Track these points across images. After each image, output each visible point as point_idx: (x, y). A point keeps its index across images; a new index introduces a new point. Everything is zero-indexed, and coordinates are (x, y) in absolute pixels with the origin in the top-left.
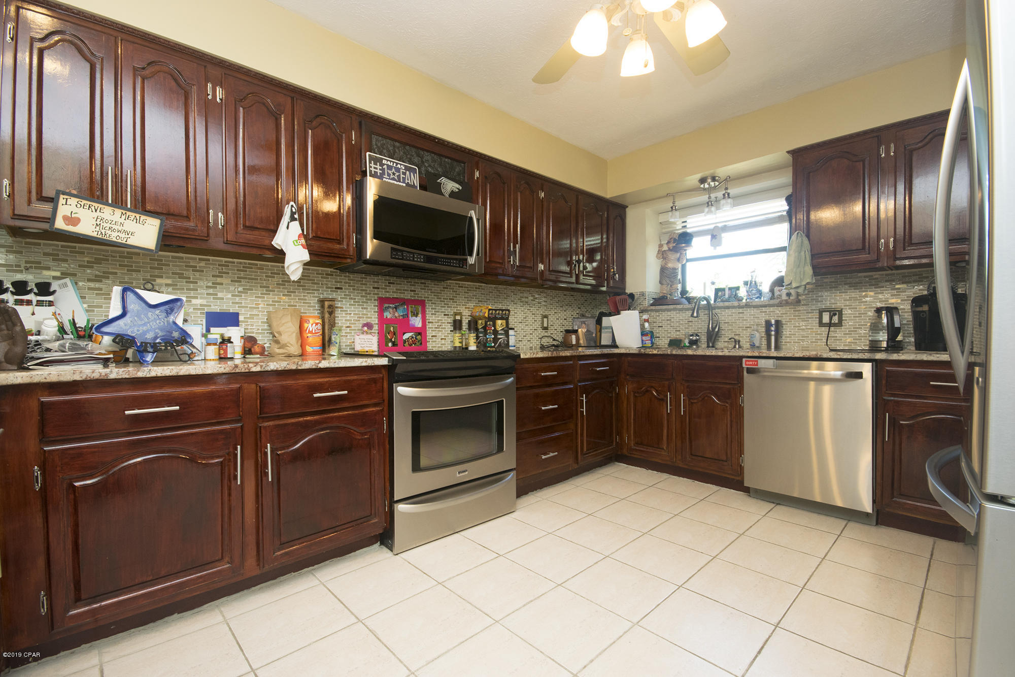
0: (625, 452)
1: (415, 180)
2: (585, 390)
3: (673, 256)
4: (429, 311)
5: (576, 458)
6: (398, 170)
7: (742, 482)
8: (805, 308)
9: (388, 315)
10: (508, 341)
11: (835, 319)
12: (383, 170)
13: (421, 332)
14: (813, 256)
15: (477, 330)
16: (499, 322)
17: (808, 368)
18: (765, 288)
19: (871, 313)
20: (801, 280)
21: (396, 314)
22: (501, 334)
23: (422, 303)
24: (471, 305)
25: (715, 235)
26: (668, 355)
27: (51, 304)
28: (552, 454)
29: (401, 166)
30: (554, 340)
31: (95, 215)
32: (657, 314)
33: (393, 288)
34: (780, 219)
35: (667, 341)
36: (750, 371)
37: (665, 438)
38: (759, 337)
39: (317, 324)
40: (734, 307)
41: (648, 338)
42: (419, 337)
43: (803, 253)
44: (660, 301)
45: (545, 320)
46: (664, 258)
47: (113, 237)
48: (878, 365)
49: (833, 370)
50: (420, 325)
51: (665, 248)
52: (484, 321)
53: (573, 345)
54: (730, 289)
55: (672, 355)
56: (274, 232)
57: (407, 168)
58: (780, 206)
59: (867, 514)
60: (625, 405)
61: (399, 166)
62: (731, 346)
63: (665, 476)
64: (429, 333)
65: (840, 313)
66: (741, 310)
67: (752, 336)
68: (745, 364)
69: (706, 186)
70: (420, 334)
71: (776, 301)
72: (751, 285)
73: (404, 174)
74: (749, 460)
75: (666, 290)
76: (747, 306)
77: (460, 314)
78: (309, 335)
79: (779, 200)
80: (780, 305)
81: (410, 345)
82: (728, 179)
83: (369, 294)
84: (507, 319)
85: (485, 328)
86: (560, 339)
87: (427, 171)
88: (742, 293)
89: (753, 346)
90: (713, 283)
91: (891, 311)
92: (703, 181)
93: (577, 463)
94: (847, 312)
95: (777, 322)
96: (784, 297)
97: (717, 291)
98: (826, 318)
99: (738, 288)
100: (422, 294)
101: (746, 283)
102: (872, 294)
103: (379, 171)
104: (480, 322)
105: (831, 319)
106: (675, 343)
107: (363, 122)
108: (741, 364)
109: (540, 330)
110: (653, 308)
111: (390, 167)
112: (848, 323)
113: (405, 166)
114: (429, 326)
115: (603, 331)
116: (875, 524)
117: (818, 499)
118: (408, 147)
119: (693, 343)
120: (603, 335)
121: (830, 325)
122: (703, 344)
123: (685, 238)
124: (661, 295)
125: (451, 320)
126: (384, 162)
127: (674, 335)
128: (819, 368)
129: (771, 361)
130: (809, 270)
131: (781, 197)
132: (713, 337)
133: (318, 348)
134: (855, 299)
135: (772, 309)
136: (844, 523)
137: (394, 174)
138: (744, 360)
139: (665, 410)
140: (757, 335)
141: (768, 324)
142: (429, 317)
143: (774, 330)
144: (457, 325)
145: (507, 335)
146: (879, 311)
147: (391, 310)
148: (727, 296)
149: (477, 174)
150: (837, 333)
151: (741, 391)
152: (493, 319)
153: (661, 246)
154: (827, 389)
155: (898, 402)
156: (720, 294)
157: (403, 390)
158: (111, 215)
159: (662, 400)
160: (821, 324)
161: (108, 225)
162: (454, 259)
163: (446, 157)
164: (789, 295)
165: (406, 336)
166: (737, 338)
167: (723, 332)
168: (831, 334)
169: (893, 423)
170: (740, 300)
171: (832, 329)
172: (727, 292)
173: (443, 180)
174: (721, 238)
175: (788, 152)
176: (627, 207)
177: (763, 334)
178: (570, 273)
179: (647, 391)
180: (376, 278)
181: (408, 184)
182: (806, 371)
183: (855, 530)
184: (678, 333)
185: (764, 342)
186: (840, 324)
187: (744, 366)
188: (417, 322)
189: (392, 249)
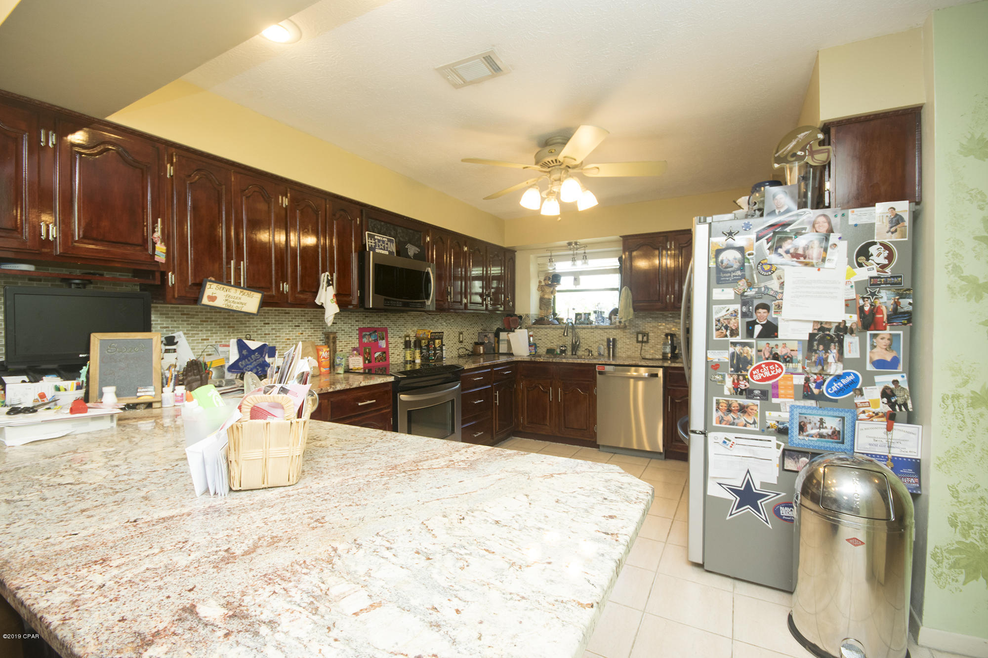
0: (520, 429)
1: (393, 248)
2: (498, 388)
3: (548, 290)
4: (390, 335)
5: (492, 436)
6: (383, 242)
7: (595, 442)
8: (629, 331)
9: (365, 340)
10: (442, 355)
11: (645, 339)
12: (375, 243)
13: (385, 352)
14: (634, 302)
15: (421, 348)
16: (437, 341)
17: (629, 371)
18: (606, 315)
19: (663, 336)
20: (628, 317)
21: (370, 340)
22: (438, 350)
23: (385, 330)
24: (415, 329)
25: (576, 276)
26: (550, 362)
27: (175, 351)
28: (480, 434)
29: (385, 238)
30: (467, 350)
31: (226, 293)
32: (538, 330)
33: (368, 320)
34: (613, 271)
35: (545, 350)
36: (601, 373)
37: (548, 417)
38: (603, 350)
39: (328, 351)
40: (588, 328)
41: (533, 348)
42: (384, 355)
43: (628, 300)
44: (540, 321)
45: (461, 335)
46: (543, 291)
47: (235, 307)
48: (666, 369)
49: (644, 372)
50: (385, 347)
51: (543, 283)
52: (427, 341)
53: (481, 354)
54: (585, 314)
55: (552, 362)
56: (316, 293)
57: (389, 240)
58: (614, 263)
59: (660, 453)
60: (520, 396)
61: (384, 239)
62: (587, 354)
63: (548, 443)
64: (391, 351)
65: (648, 334)
66: (592, 330)
67: (599, 348)
68: (598, 368)
69: (572, 247)
70: (385, 353)
71: (613, 326)
72: (599, 313)
73: (387, 244)
74: (599, 428)
75: (543, 313)
76: (596, 327)
77: (408, 336)
78: (323, 360)
79: (614, 259)
80: (615, 328)
81: (379, 361)
82: (585, 246)
83: (353, 326)
84: (441, 339)
85: (428, 346)
86: (471, 350)
87: (399, 240)
88: (593, 318)
89: (600, 354)
90: (574, 309)
91: (672, 336)
92: (570, 244)
93: (493, 439)
94: (651, 334)
95: (614, 339)
96: (618, 324)
97: (577, 315)
98: (640, 338)
99: (589, 314)
100: (386, 323)
101: (595, 312)
102: (664, 324)
103: (373, 244)
104: (424, 341)
105: (643, 338)
106: (550, 351)
107: (364, 211)
108: (595, 369)
109: (458, 344)
110: (534, 326)
111: (379, 241)
112: (652, 341)
113: (388, 239)
114: (390, 346)
115: (500, 342)
116: (664, 458)
117: (635, 447)
118: (388, 225)
119: (563, 352)
120: (501, 345)
121: (642, 342)
122: (569, 353)
123: (555, 279)
124: (540, 317)
125: (403, 341)
126: (376, 237)
127: (550, 346)
128: (636, 371)
129: (612, 367)
130: (631, 310)
131: (615, 257)
132: (575, 347)
133: (328, 369)
134: (655, 327)
135: (610, 330)
136: (648, 460)
137: (381, 245)
138: (597, 366)
139: (548, 399)
140: (602, 347)
141: (608, 340)
142: (391, 340)
143: (612, 344)
144: (407, 345)
145: (442, 350)
146: (667, 335)
147: (367, 336)
148: (583, 319)
149: (428, 239)
150: (646, 347)
151: (595, 385)
152: (433, 339)
153: (540, 282)
154: (641, 384)
155: (674, 390)
156: (578, 317)
157: (403, 397)
158: (235, 292)
159: (547, 392)
160: (638, 342)
161: (232, 300)
162: (418, 302)
163: (411, 229)
164: (620, 322)
165: (377, 355)
166: (590, 348)
167: (581, 345)
168: (643, 347)
169: (672, 401)
170: (591, 323)
171: (644, 344)
172: (583, 316)
173: (409, 246)
174: (579, 279)
175: (621, 237)
176: (516, 251)
177: (606, 347)
178: (482, 304)
179: (536, 386)
180: (357, 314)
181: (389, 252)
182: (629, 373)
183: (655, 463)
184: (552, 344)
185: (606, 352)
186: (647, 342)
187: (597, 370)
188: (383, 344)
189: (385, 299)
